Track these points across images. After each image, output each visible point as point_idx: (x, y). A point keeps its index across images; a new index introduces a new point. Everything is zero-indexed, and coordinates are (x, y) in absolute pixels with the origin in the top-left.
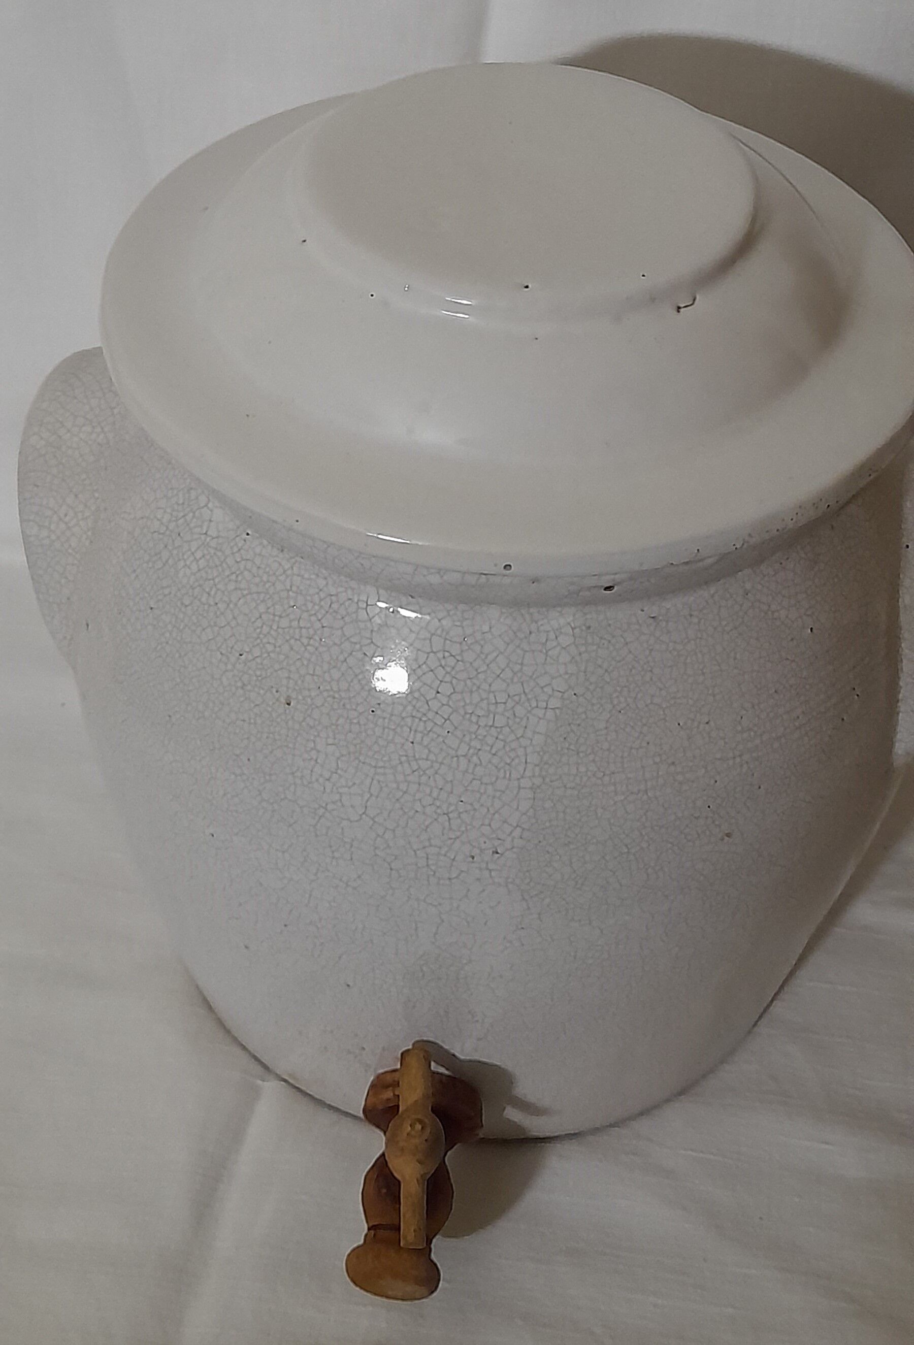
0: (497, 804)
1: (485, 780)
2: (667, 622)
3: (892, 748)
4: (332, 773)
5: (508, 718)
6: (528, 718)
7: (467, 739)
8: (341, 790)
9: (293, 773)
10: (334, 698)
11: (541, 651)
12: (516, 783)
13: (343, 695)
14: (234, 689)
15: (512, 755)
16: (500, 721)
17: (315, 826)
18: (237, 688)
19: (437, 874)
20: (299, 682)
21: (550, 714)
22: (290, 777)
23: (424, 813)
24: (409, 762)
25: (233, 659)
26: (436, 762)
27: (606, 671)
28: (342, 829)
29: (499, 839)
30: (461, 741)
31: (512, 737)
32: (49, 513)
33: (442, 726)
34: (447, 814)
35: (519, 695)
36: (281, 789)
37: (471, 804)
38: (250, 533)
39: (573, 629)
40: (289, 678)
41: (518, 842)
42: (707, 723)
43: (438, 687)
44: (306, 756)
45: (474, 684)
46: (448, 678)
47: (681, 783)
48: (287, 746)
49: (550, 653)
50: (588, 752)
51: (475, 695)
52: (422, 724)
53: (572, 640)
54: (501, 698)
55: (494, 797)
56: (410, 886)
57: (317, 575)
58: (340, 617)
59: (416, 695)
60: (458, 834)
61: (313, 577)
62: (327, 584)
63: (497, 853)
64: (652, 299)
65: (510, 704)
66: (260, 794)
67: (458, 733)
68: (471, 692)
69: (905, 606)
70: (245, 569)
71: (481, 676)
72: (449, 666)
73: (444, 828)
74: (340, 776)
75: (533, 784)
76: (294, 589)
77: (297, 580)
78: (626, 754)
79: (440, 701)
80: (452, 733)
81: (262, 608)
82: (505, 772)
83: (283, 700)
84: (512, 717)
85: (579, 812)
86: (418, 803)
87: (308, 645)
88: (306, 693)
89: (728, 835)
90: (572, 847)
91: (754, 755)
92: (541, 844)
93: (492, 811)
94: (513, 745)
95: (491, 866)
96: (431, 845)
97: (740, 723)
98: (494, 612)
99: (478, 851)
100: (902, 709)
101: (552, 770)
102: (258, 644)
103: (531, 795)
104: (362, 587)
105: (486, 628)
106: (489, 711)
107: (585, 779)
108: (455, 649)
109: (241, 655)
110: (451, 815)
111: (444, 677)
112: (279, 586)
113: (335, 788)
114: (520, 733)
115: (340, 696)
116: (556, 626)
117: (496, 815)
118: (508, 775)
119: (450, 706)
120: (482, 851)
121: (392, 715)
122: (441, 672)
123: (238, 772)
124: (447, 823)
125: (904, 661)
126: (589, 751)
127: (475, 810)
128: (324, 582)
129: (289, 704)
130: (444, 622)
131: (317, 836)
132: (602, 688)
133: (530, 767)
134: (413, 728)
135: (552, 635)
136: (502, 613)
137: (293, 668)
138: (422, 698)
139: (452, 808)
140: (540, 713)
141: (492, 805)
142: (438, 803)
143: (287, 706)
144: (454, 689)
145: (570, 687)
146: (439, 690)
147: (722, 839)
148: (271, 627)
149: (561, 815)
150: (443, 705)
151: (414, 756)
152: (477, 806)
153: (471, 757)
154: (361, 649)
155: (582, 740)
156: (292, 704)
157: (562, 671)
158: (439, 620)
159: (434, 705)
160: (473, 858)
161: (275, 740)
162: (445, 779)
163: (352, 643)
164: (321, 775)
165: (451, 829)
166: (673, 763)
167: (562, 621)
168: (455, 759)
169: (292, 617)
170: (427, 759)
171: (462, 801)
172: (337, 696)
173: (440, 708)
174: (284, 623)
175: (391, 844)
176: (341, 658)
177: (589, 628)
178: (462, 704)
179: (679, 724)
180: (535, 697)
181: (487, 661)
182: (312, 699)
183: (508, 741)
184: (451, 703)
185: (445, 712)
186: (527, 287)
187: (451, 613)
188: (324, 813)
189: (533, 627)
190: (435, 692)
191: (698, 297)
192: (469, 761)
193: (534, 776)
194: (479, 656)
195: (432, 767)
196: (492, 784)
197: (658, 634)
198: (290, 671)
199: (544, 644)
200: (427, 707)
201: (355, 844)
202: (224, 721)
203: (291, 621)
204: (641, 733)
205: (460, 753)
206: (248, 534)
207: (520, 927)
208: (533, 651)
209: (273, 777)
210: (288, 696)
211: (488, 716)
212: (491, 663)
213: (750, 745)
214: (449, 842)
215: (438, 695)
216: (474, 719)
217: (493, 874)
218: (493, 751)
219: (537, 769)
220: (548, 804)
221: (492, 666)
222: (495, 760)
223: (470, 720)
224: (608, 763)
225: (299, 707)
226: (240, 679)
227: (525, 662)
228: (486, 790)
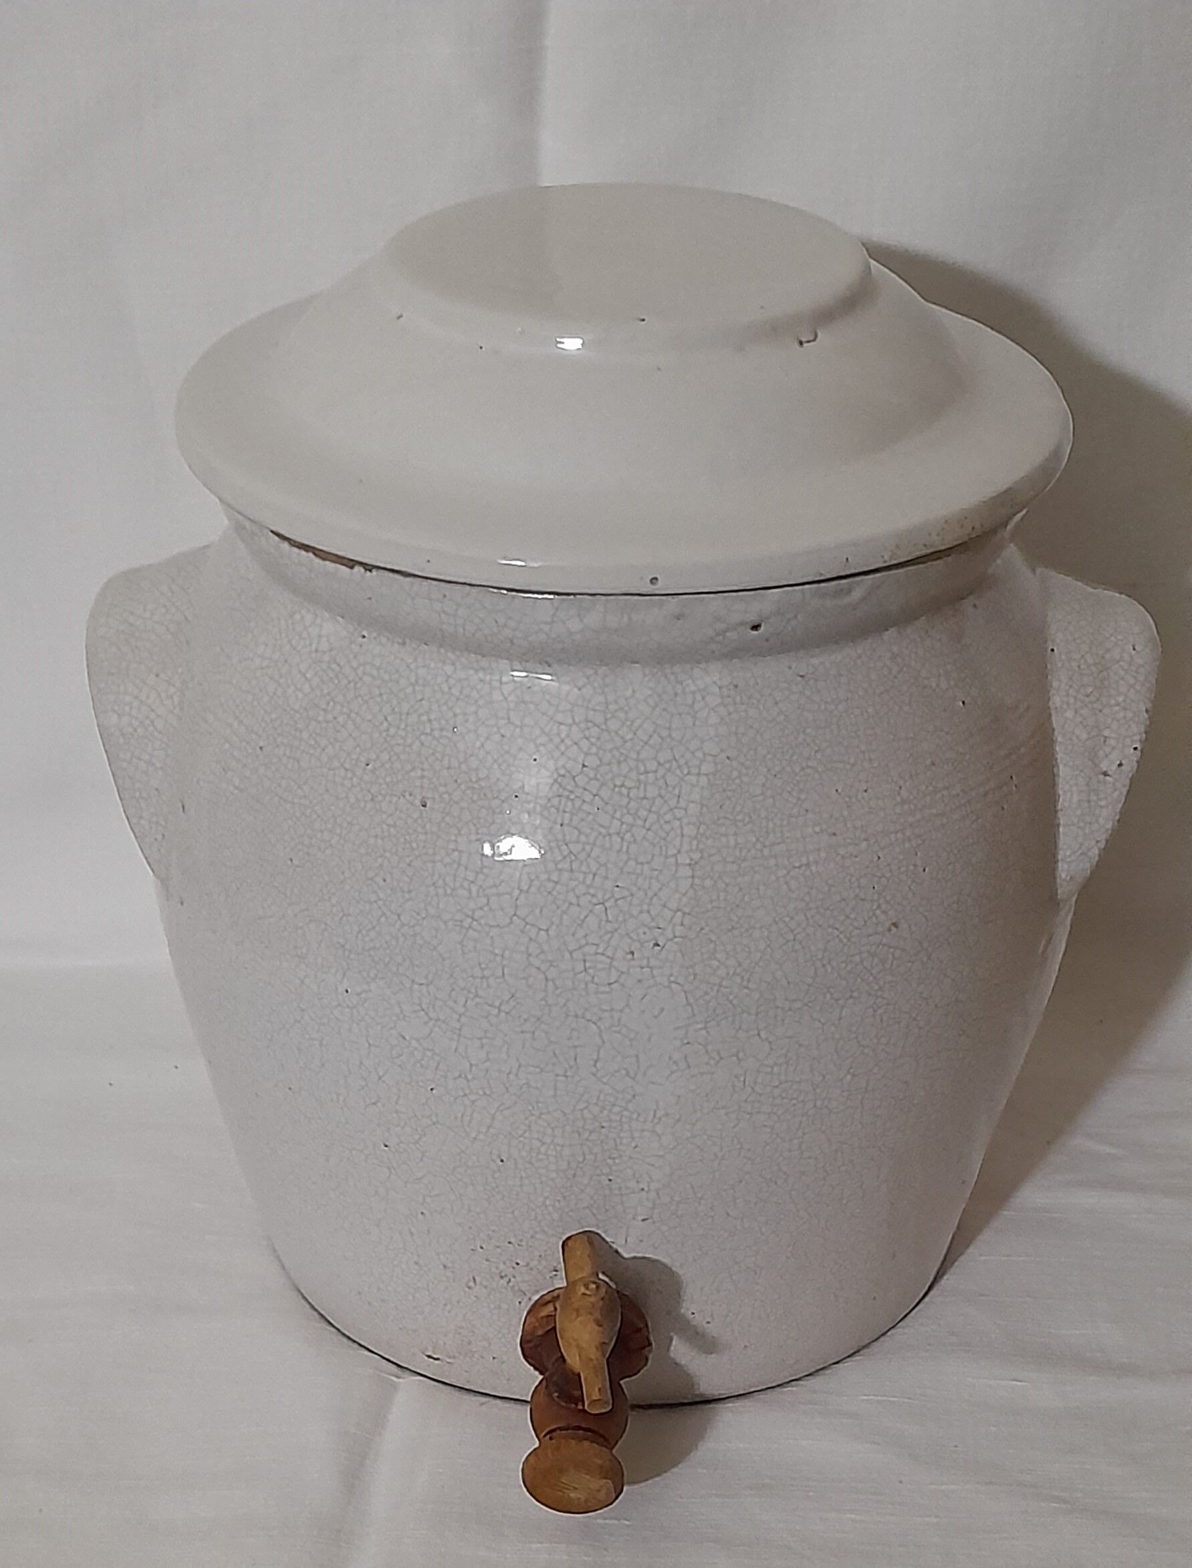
0: (656, 886)
1: (641, 859)
2: (816, 680)
3: (1054, 870)
4: (477, 873)
5: (660, 788)
6: (681, 786)
7: (618, 815)
8: (487, 892)
9: (434, 884)
10: (474, 788)
11: (688, 714)
12: (672, 860)
13: (483, 784)
14: (362, 804)
15: (667, 827)
16: (652, 791)
17: (461, 943)
18: (366, 802)
19: (596, 980)
20: (434, 780)
21: (704, 780)
22: (432, 889)
23: (579, 905)
24: (559, 847)
25: (359, 772)
26: (588, 843)
27: (757, 731)
28: (492, 937)
29: (659, 928)
30: (613, 817)
31: (665, 808)
32: (128, 699)
33: (591, 803)
34: (603, 903)
35: (669, 761)
36: (422, 905)
37: (628, 890)
38: (366, 635)
39: (720, 688)
40: (422, 777)
41: (679, 930)
42: (866, 791)
43: (584, 761)
44: (447, 860)
45: (622, 754)
46: (594, 750)
47: (843, 857)
48: (426, 854)
49: (698, 715)
50: (746, 822)
51: (623, 765)
52: (570, 804)
53: (719, 700)
54: (652, 766)
55: (651, 878)
56: (568, 1000)
57: (444, 663)
58: (473, 702)
59: (562, 772)
60: (616, 926)
61: (440, 665)
62: (455, 669)
63: (658, 945)
64: (773, 330)
65: (661, 772)
66: (399, 918)
67: (609, 809)
68: (619, 763)
69: (1056, 708)
70: (364, 673)
71: (629, 744)
72: (593, 737)
73: (601, 920)
74: (487, 876)
75: (691, 859)
76: (420, 682)
77: (422, 672)
78: (785, 823)
79: (587, 775)
80: (603, 810)
81: (387, 709)
82: (661, 847)
83: (418, 803)
84: (664, 786)
85: (741, 889)
86: (571, 894)
87: (442, 737)
88: (442, 789)
89: (895, 925)
90: (736, 932)
91: (917, 831)
92: (703, 931)
93: (650, 894)
94: (668, 817)
95: (653, 962)
96: (587, 944)
97: (899, 794)
98: (635, 674)
99: (638, 945)
100: (1061, 822)
101: (710, 842)
102: (386, 749)
103: (690, 873)
104: (494, 665)
105: (629, 693)
106: (639, 781)
107: (744, 851)
108: (599, 719)
109: (367, 765)
110: (608, 904)
111: (590, 748)
112: (403, 682)
113: (481, 890)
114: (673, 803)
115: (480, 785)
116: (702, 686)
117: (655, 900)
118: (664, 852)
119: (598, 780)
120: (642, 944)
121: (537, 798)
122: (584, 744)
123: (373, 898)
124: (604, 914)
125: (1061, 767)
126: (747, 819)
127: (632, 895)
128: (452, 668)
129: (424, 806)
130: (584, 690)
131: (464, 953)
132: (755, 750)
133: (686, 840)
134: (561, 808)
135: (699, 697)
136: (645, 676)
137: (426, 766)
138: (568, 775)
139: (608, 896)
140: (693, 779)
141: (649, 888)
142: (592, 891)
143: (422, 808)
144: (601, 760)
145: (722, 751)
146: (586, 764)
147: (890, 930)
148: (398, 728)
149: (722, 895)
150: (591, 779)
151: (564, 840)
152: (634, 889)
153: (625, 834)
154: (499, 731)
155: (738, 808)
156: (428, 805)
157: (712, 733)
158: (579, 689)
159: (582, 780)
160: (633, 953)
161: (413, 849)
162: (598, 862)
163: (487, 726)
164: (465, 879)
165: (608, 921)
166: (834, 834)
167: (708, 680)
168: (607, 838)
169: (421, 711)
170: (578, 842)
171: (618, 886)
172: (475, 786)
173: (588, 783)
174: (413, 718)
175: (546, 947)
176: (478, 744)
177: (736, 686)
178: (610, 776)
179: (837, 791)
180: (686, 763)
181: (634, 729)
182: (450, 795)
183: (661, 813)
184: (598, 776)
185: (594, 786)
186: (643, 320)
187: (592, 679)
188: (471, 923)
189: (679, 689)
190: (581, 766)
191: (819, 334)
192: (622, 839)
193: (691, 850)
194: (623, 724)
195: (584, 849)
196: (648, 863)
197: (808, 693)
198: (423, 770)
199: (692, 706)
200: (573, 783)
201: (507, 953)
202: (354, 844)
203: (420, 715)
204: (799, 799)
205: (612, 831)
206: (364, 637)
207: (686, 1041)
208: (680, 714)
209: (413, 894)
210: (423, 798)
211: (638, 788)
212: (637, 729)
213: (911, 819)
214: (606, 938)
215: (585, 769)
216: (624, 791)
217: (655, 972)
218: (647, 825)
219: (695, 843)
220: (708, 882)
221: (639, 733)
222: (650, 835)
223: (620, 793)
224: (767, 832)
225: (436, 806)
226: (369, 791)
227: (674, 726)
228: (642, 870)
